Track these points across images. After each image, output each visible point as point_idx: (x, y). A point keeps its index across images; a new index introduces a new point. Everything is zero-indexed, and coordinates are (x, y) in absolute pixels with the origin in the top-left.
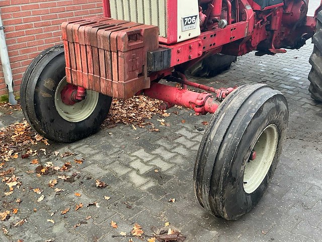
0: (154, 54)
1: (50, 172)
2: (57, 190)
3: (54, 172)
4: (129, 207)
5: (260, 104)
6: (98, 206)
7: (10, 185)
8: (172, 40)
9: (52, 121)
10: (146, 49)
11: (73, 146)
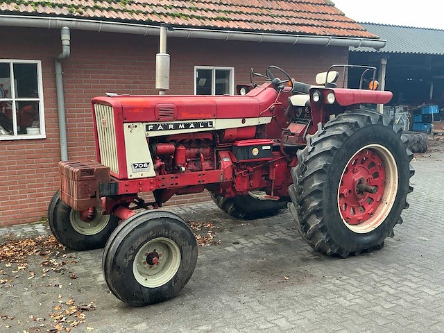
0: (102, 185)
1: (50, 265)
2: (45, 275)
3: (53, 265)
4: (79, 291)
5: (145, 220)
6: (60, 286)
7: (19, 268)
8: (122, 177)
9: (65, 230)
10: (99, 180)
11: (80, 253)
